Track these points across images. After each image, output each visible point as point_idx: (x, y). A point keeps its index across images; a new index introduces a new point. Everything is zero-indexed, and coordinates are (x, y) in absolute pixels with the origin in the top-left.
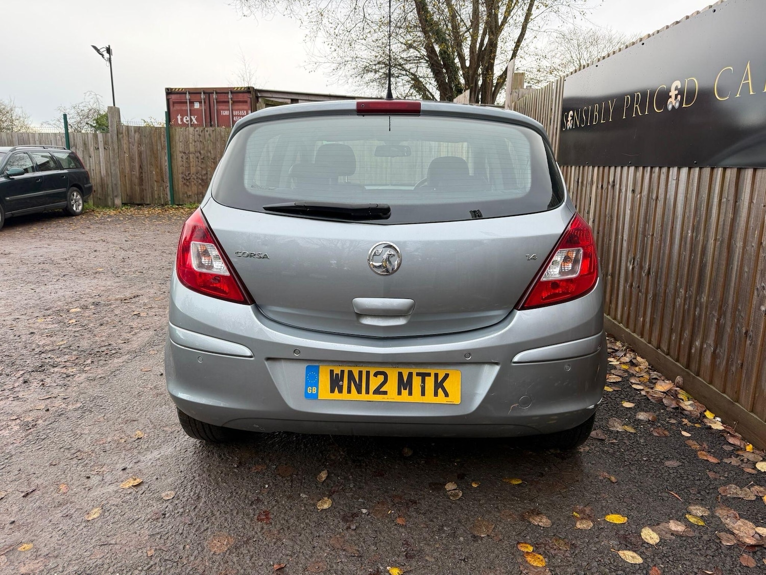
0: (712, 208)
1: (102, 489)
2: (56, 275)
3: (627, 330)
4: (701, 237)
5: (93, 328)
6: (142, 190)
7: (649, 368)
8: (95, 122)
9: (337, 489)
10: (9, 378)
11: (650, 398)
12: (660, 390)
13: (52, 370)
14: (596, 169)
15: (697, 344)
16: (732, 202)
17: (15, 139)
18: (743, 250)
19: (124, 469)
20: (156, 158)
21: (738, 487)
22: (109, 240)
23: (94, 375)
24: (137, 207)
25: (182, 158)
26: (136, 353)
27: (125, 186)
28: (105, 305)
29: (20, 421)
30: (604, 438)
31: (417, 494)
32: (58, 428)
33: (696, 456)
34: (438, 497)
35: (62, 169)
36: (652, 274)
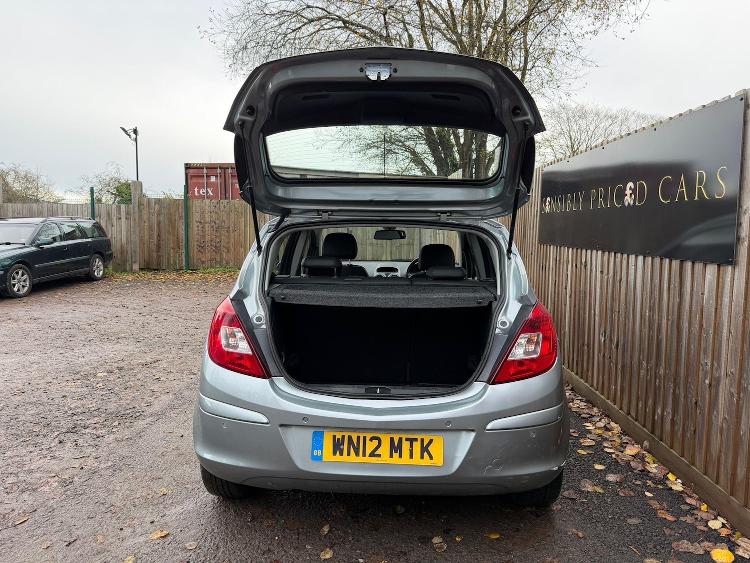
0: (663, 292)
1: (134, 539)
2: (82, 341)
3: (602, 397)
4: (656, 317)
5: (119, 392)
6: (159, 257)
7: (621, 433)
8: (115, 190)
9: (337, 541)
10: (46, 438)
11: (619, 461)
12: (629, 454)
13: (84, 431)
14: (571, 249)
15: (659, 411)
16: (677, 288)
17: (45, 210)
18: (689, 330)
19: (152, 522)
20: (173, 227)
21: (689, 543)
22: (129, 305)
23: (121, 436)
24: (153, 272)
25: (198, 227)
26: (158, 416)
27: (143, 252)
28: (128, 370)
29: (58, 478)
30: (575, 497)
31: (407, 547)
32: (93, 484)
33: (656, 514)
34: (425, 549)
35: (87, 237)
36: (620, 347)
